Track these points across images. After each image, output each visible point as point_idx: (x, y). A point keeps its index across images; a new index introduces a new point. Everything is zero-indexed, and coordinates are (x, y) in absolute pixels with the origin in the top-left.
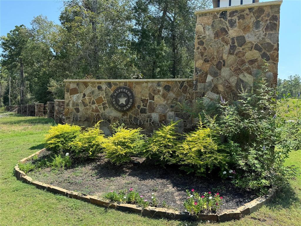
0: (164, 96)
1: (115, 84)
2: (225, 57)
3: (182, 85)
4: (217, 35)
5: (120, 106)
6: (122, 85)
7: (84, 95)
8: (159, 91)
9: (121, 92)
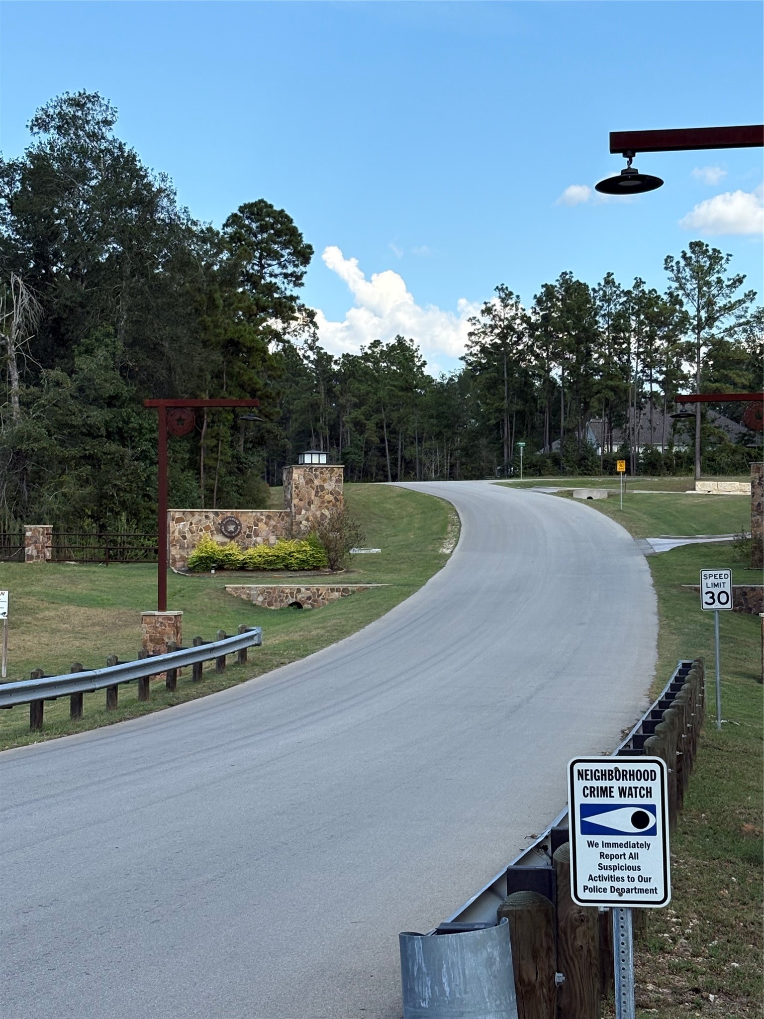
0: (266, 524)
1: (222, 513)
2: (313, 497)
3: (280, 515)
4: (307, 483)
5: (229, 532)
6: (229, 515)
7: (191, 524)
8: (262, 520)
9: (230, 521)
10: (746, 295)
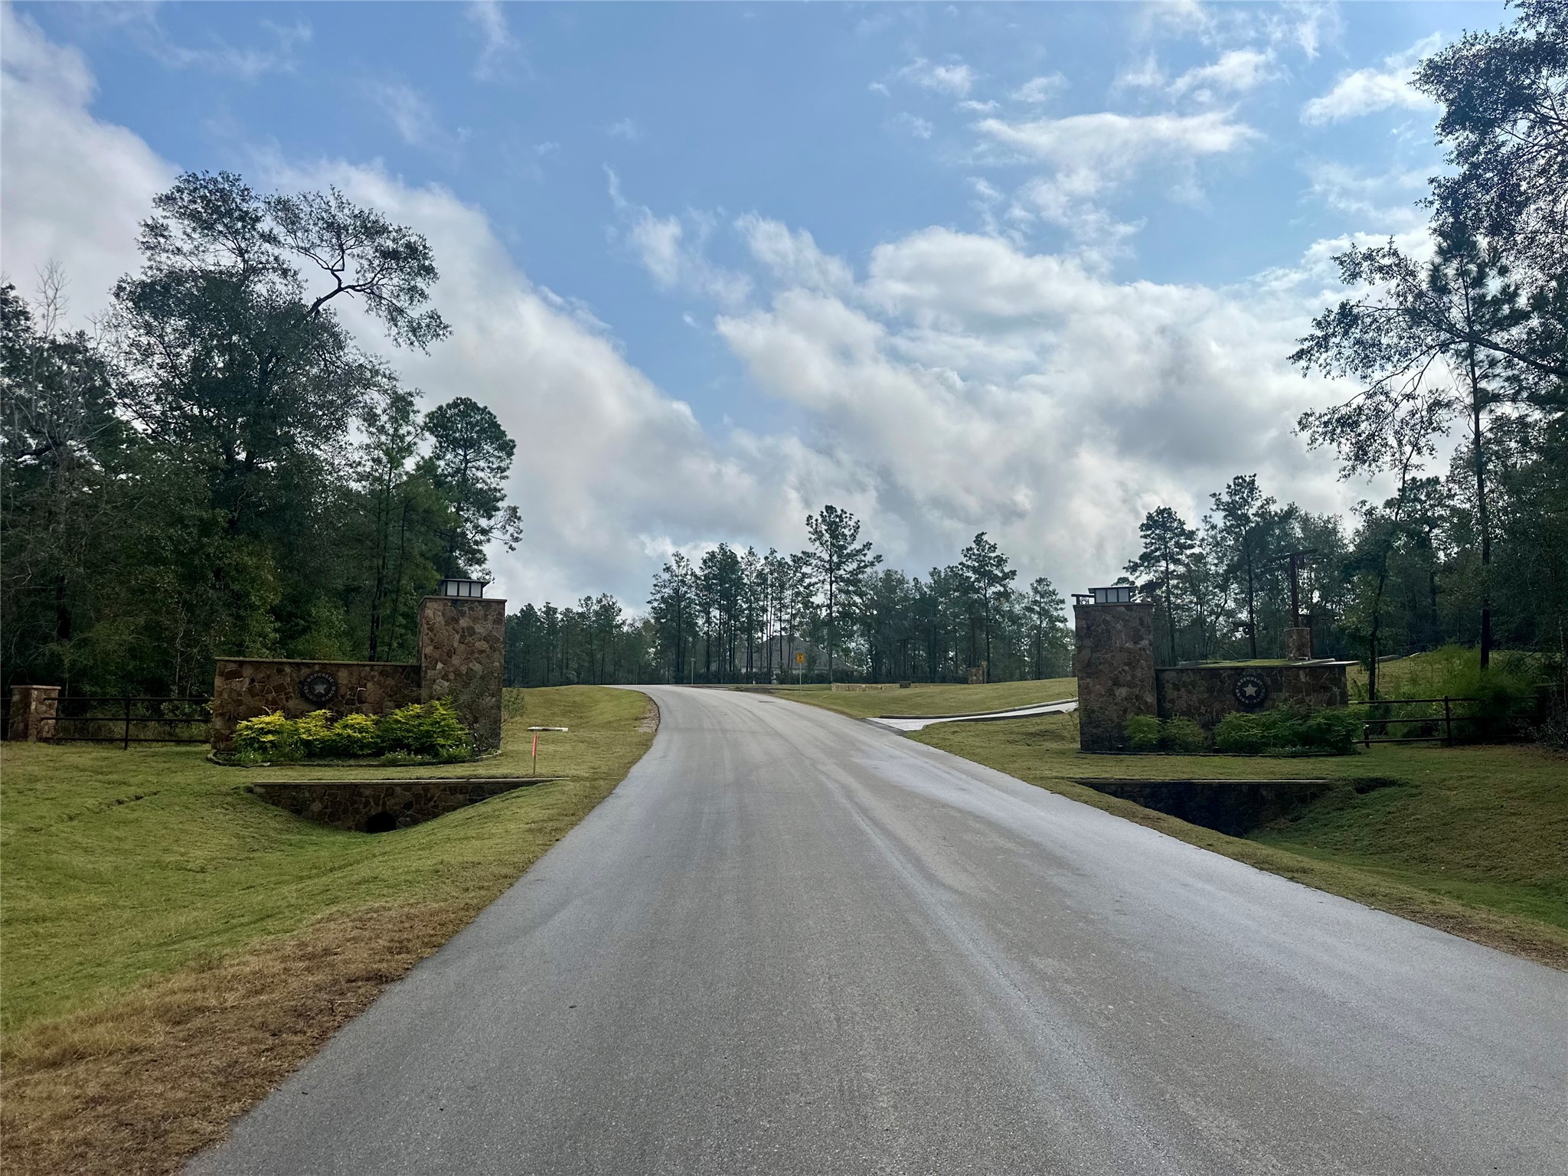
0: (381, 683)
1: (306, 665)
3: (403, 671)
5: (316, 696)
6: (317, 668)
7: (252, 680)
9: (318, 677)
10: (864, 546)
